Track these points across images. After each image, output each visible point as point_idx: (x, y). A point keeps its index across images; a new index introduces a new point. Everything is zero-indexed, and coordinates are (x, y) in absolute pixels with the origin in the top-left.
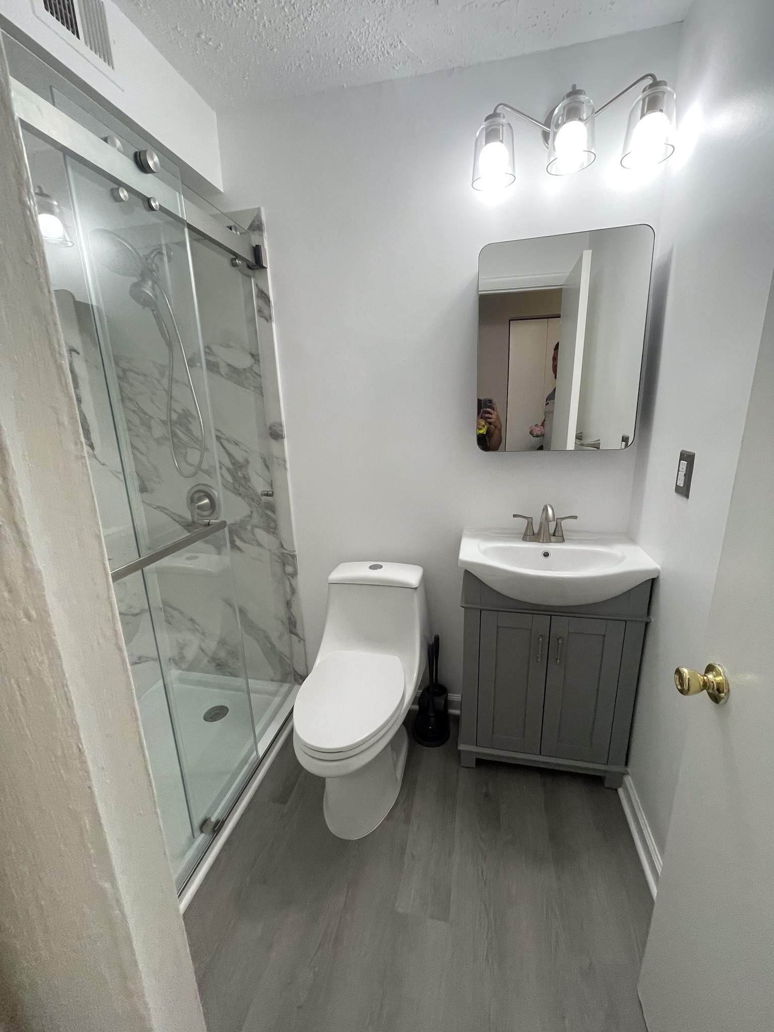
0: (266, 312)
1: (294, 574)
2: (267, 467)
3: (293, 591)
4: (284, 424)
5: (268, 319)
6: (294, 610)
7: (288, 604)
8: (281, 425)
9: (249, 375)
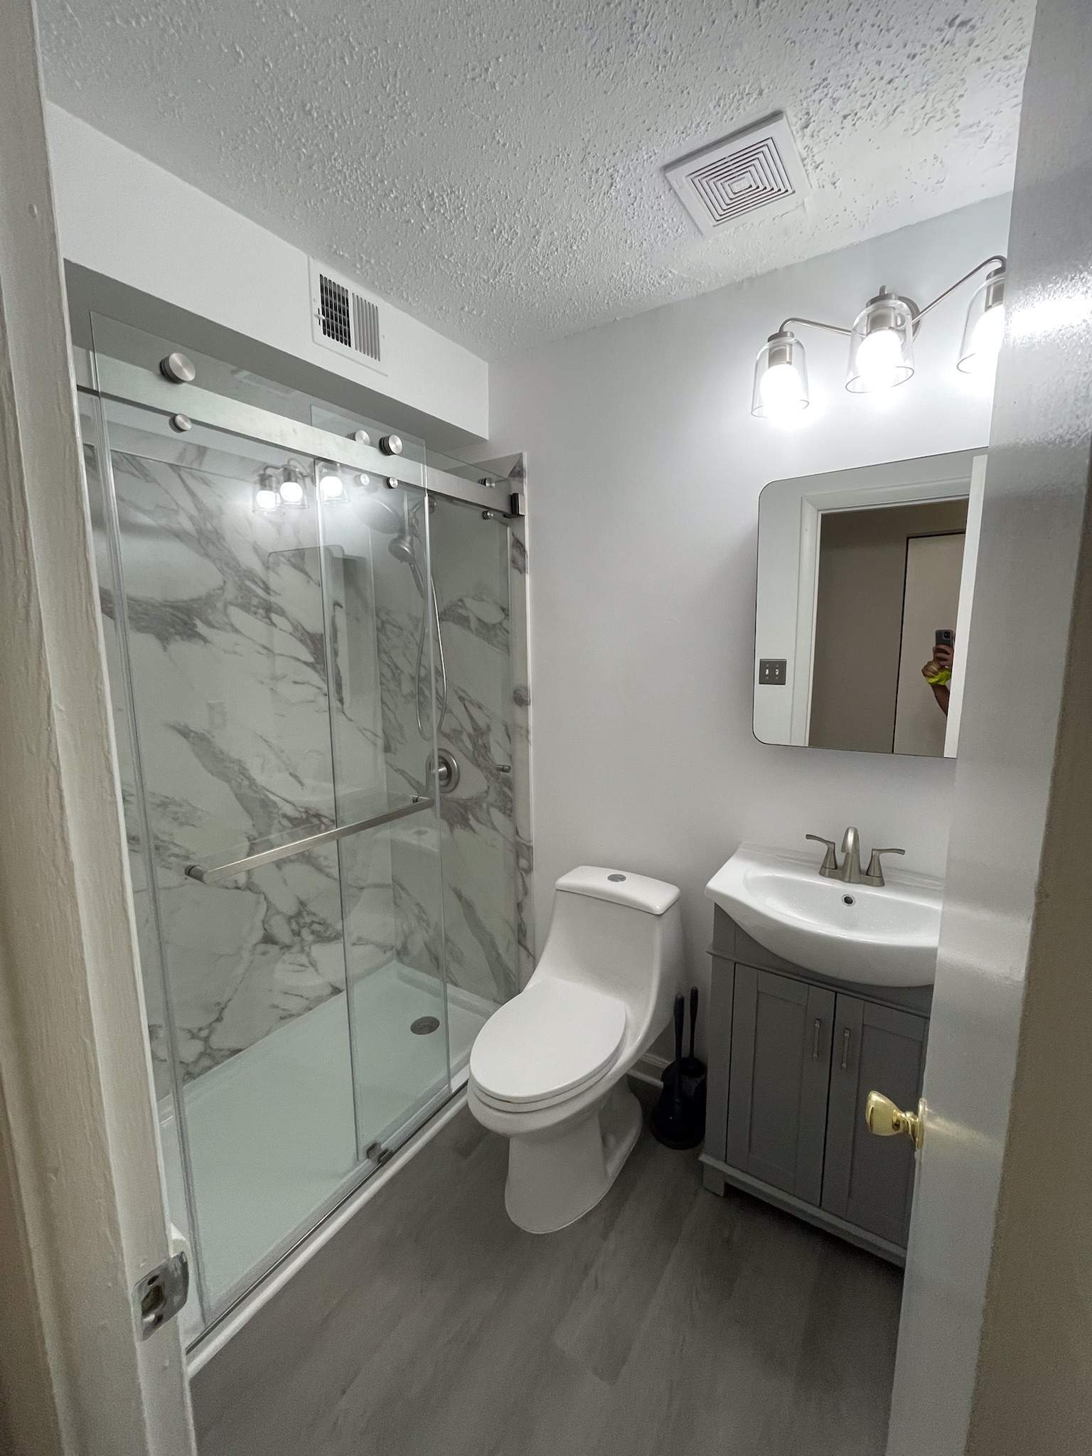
0: (520, 563)
1: (529, 870)
2: (509, 736)
3: (526, 892)
4: (531, 689)
5: (522, 570)
6: (524, 915)
7: (519, 906)
8: (526, 689)
9: (498, 631)
